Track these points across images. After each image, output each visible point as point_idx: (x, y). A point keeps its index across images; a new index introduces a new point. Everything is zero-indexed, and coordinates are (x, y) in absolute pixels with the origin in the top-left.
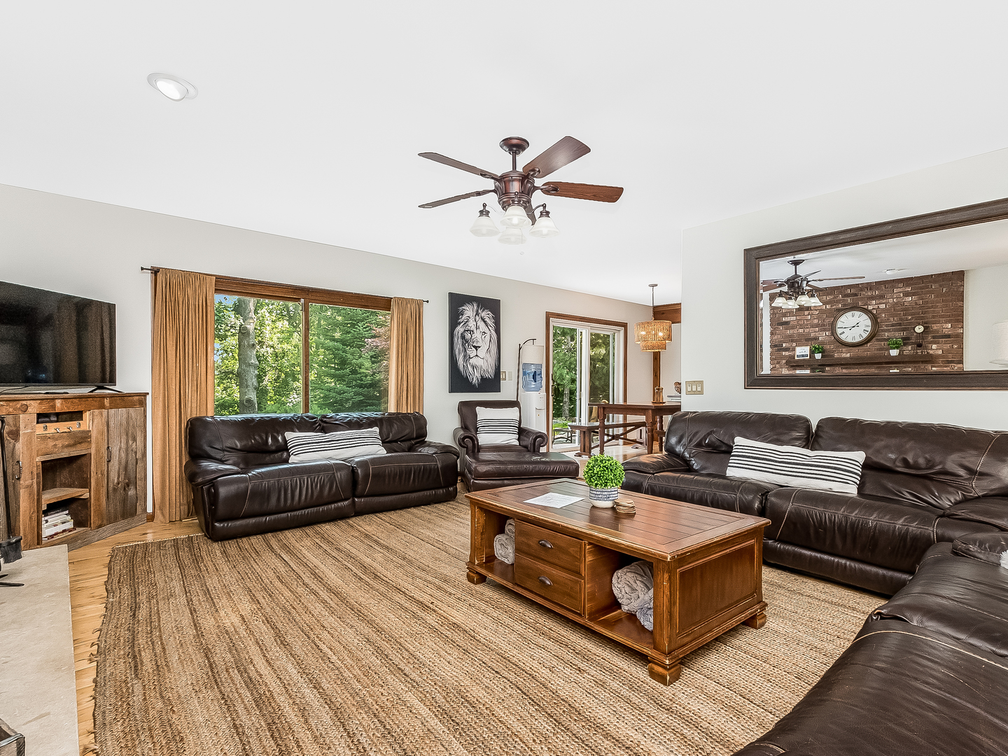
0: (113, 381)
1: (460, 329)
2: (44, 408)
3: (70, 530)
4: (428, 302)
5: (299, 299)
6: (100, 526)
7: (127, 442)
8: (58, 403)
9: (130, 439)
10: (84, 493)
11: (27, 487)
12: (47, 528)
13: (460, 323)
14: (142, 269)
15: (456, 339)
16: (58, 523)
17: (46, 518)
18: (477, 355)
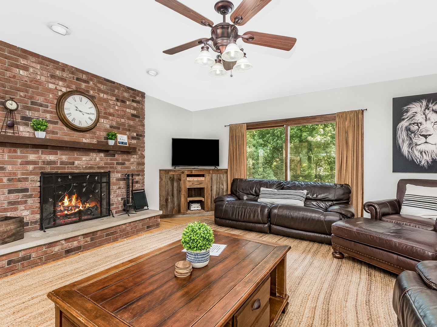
0: (218, 165)
1: (404, 124)
2: (189, 173)
3: (199, 210)
4: (366, 110)
5: (284, 125)
6: (208, 211)
7: (220, 185)
8: (193, 172)
9: (221, 184)
10: (203, 199)
11: (184, 194)
12: (192, 207)
13: (404, 119)
14: (225, 126)
15: (399, 132)
16: (195, 207)
17: (192, 205)
18: (426, 142)
